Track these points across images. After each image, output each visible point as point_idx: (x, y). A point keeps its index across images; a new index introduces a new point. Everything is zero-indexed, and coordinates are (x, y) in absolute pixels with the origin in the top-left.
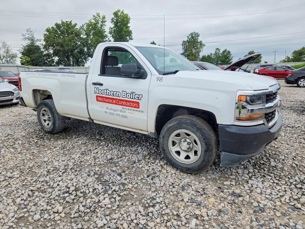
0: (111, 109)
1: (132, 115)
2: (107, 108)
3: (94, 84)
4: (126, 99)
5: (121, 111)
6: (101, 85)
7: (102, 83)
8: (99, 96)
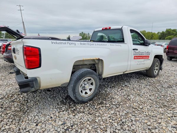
0: (140, 62)
1: (146, 62)
2: (138, 62)
3: (134, 50)
4: (146, 55)
5: (143, 61)
6: (137, 50)
7: (137, 48)
8: (135, 56)
